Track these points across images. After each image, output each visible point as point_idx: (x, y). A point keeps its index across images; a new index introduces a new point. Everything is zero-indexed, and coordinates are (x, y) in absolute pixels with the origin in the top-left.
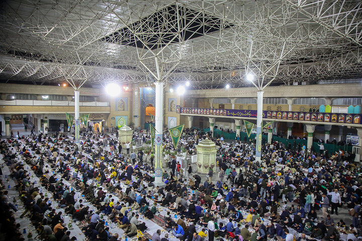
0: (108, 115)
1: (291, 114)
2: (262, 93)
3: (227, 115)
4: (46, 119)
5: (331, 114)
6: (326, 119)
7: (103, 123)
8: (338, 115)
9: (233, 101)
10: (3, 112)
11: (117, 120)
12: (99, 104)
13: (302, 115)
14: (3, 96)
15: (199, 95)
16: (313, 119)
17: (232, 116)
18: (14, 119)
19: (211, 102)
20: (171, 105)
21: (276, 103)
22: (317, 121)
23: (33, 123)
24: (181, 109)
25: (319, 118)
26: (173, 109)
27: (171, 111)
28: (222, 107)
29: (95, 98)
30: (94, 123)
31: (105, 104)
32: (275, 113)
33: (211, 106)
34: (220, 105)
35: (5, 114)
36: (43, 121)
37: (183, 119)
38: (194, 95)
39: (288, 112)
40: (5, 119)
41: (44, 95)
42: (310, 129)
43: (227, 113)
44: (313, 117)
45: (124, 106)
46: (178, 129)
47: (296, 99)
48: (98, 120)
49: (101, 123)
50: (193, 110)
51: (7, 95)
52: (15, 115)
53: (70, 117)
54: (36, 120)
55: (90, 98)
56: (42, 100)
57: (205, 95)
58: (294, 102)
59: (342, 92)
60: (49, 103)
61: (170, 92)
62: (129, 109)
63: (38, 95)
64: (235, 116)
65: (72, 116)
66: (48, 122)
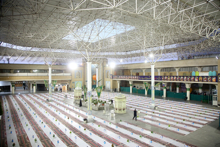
0: (70, 80)
1: (175, 77)
2: (154, 65)
3: (139, 79)
4: (35, 84)
5: (199, 77)
6: (196, 80)
7: (68, 85)
8: (203, 77)
9: (144, 71)
10: (11, 80)
11: (76, 84)
12: (65, 74)
13: (182, 78)
14: (11, 71)
15: (124, 68)
16: (188, 80)
17: (142, 79)
18: (18, 84)
19: (131, 71)
20: (107, 74)
21: (169, 71)
22: (191, 81)
23: (28, 86)
24: (113, 76)
25: (192, 79)
26: (108, 77)
27: (107, 77)
28: (138, 74)
29: (64, 71)
30: (63, 86)
31: (69, 74)
32: (166, 77)
33: (131, 74)
34: (136, 73)
35: (12, 81)
36: (33, 85)
37: (114, 82)
38: (121, 68)
39: (177, 76)
40: (12, 84)
41: (35, 70)
42: (188, 86)
43: (139, 78)
44: (188, 79)
45: (80, 75)
46: (100, 88)
47: (181, 68)
48: (65, 84)
49: (66, 85)
50: (120, 77)
51: (13, 70)
52: (19, 82)
53: (46, 82)
54: (30, 84)
55: (60, 71)
56: (33, 72)
57: (127, 67)
58: (180, 70)
59: (207, 63)
60: (36, 74)
61: (106, 66)
62: (83, 77)
63: (30, 70)
64: (143, 79)
65: (47, 82)
66: (36, 85)
